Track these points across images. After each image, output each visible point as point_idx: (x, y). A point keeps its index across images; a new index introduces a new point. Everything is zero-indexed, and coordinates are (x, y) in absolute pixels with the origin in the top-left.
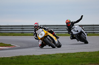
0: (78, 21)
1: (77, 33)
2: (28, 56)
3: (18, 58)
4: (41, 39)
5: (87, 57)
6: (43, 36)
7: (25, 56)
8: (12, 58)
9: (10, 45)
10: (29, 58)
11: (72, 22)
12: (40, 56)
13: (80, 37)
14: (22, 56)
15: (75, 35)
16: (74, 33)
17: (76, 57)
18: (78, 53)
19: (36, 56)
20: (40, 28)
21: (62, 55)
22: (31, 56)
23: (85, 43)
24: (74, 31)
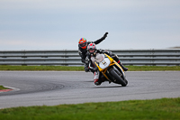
2: (34, 107)
4: (103, 70)
5: (141, 110)
6: (107, 66)
7: (29, 108)
8: (5, 111)
9: (2, 87)
10: (36, 112)
12: (57, 108)
17: (122, 109)
18: (124, 102)
19: (49, 107)
21: (95, 106)
22: (39, 108)
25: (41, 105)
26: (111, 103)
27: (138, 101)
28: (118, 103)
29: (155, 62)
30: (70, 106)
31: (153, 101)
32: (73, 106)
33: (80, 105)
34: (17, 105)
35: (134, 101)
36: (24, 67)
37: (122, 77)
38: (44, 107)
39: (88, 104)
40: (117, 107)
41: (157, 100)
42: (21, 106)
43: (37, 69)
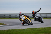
0: (38, 11)
1: (38, 17)
2: (13, 30)
3: (8, 31)
4: (23, 21)
5: (43, 30)
6: (24, 19)
8: (4, 31)
9: (4, 24)
10: (13, 31)
11: (35, 12)
12: (19, 30)
13: (39, 20)
14: (10, 30)
15: (37, 18)
16: (36, 17)
17: (38, 30)
18: (38, 28)
19: (17, 30)
20: (22, 15)
21: (30, 29)
22: (14, 30)
23: (42, 23)
24: (36, 16)
25: (15, 29)
26: (35, 28)
30: (23, 29)
31: (46, 28)
32: (24, 29)
33: (26, 29)
34: (8, 29)
35: (41, 28)
36: (10, 18)
38: (16, 30)
39: (28, 29)
40: (36, 29)
42: (9, 29)
43: (13, 19)
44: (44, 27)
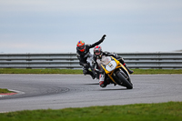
3: (21, 114)
4: (110, 73)
5: (147, 113)
8: (9, 115)
10: (41, 115)
12: (62, 111)
17: (128, 113)
19: (54, 111)
21: (100, 110)
26: (117, 106)
27: (144, 105)
28: (124, 107)
29: (161, 65)
30: (75, 109)
31: (159, 105)
32: (79, 110)
35: (140, 105)
37: (129, 79)
39: (93, 108)
41: (163, 104)
44: (149, 102)
